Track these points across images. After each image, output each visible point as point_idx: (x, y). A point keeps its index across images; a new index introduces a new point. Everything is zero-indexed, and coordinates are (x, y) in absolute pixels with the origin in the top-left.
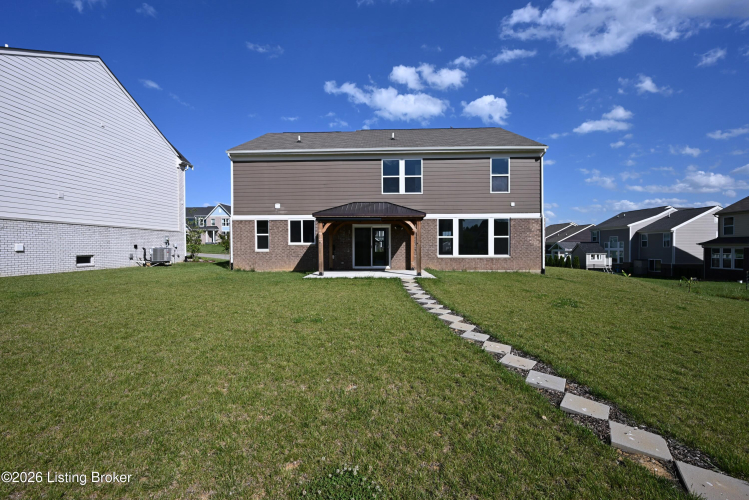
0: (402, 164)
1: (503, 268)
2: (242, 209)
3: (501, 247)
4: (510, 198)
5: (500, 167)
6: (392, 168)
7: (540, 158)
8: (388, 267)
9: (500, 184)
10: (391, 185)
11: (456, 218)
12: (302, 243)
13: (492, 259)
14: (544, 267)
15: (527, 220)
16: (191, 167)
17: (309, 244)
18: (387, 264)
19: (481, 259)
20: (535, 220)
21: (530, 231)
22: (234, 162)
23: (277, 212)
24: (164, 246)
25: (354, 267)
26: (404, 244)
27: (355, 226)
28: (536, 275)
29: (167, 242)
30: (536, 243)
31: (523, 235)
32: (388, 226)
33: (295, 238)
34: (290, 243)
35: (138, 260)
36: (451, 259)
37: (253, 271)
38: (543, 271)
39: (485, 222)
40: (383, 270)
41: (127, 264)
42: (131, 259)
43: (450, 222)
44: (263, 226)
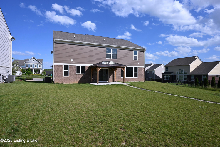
0: (112, 50)
1: (136, 81)
2: (57, 61)
4: (138, 62)
5: (136, 53)
6: (109, 51)
7: (144, 52)
8: (107, 81)
9: (136, 58)
12: (81, 74)
13: (134, 78)
15: (141, 68)
16: (14, 39)
17: (83, 74)
18: (107, 80)
19: (131, 78)
20: (143, 68)
22: (55, 43)
23: (72, 63)
26: (112, 74)
28: (143, 82)
29: (8, 72)
30: (144, 74)
31: (141, 72)
32: (108, 69)
33: (78, 72)
34: (77, 74)
37: (62, 84)
38: (145, 81)
39: (132, 68)
40: (106, 82)
44: (66, 67)
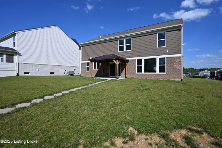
0: (125, 41)
1: (162, 78)
2: (83, 60)
3: (162, 69)
4: (166, 49)
5: (162, 36)
6: (121, 43)
7: (181, 30)
8: (120, 77)
9: (162, 43)
10: (121, 49)
11: (143, 58)
12: (97, 69)
13: (157, 74)
14: (182, 78)
19: (153, 74)
20: (178, 57)
21: (175, 62)
22: (82, 47)
24: (74, 70)
25: (110, 76)
26: (125, 69)
27: (110, 63)
28: (178, 82)
29: (75, 70)
31: (172, 64)
33: (95, 67)
35: (66, 74)
36: (141, 74)
37: (85, 77)
38: (182, 80)
39: (155, 59)
41: (63, 74)
42: (64, 73)
43: (141, 60)
